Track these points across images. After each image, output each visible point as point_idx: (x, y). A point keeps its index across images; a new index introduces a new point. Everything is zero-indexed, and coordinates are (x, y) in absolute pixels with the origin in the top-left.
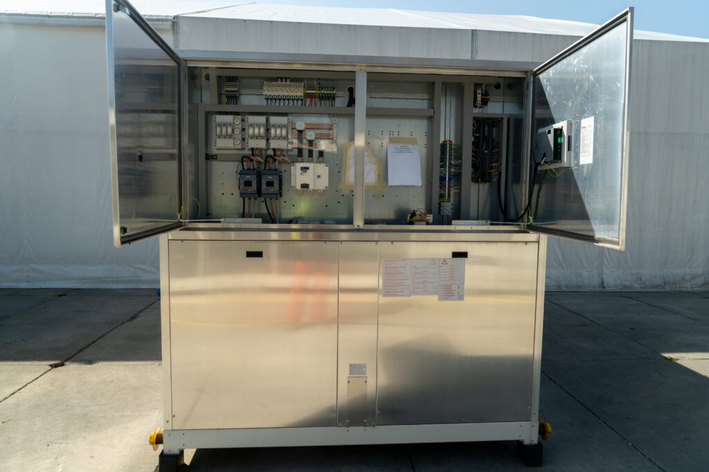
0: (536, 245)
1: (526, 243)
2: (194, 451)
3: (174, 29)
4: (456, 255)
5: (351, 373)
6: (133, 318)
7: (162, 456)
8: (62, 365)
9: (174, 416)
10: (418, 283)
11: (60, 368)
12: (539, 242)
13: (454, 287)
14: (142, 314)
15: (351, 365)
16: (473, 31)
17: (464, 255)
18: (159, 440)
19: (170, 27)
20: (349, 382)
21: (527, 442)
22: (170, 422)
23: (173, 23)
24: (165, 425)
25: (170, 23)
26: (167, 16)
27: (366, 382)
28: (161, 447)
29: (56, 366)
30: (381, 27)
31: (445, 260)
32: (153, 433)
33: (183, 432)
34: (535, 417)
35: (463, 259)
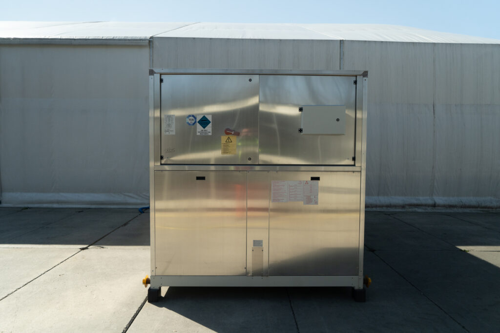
0: (359, 174)
1: (354, 172)
2: (168, 288)
3: (150, 45)
4: (313, 179)
5: (254, 246)
6: (125, 225)
7: (150, 290)
8: (86, 248)
9: (156, 268)
10: (292, 195)
11: (86, 250)
12: (361, 171)
13: (312, 197)
14: (130, 222)
15: (254, 241)
16: (341, 41)
17: (318, 179)
18: (147, 282)
19: (147, 44)
20: (253, 250)
21: (356, 288)
22: (154, 271)
23: (150, 41)
24: (151, 273)
25: (148, 41)
26: (146, 37)
27: (263, 250)
28: (149, 286)
29: (83, 249)
30: (281, 40)
31: (307, 182)
32: (145, 278)
33: (161, 277)
34: (361, 273)
35: (317, 181)
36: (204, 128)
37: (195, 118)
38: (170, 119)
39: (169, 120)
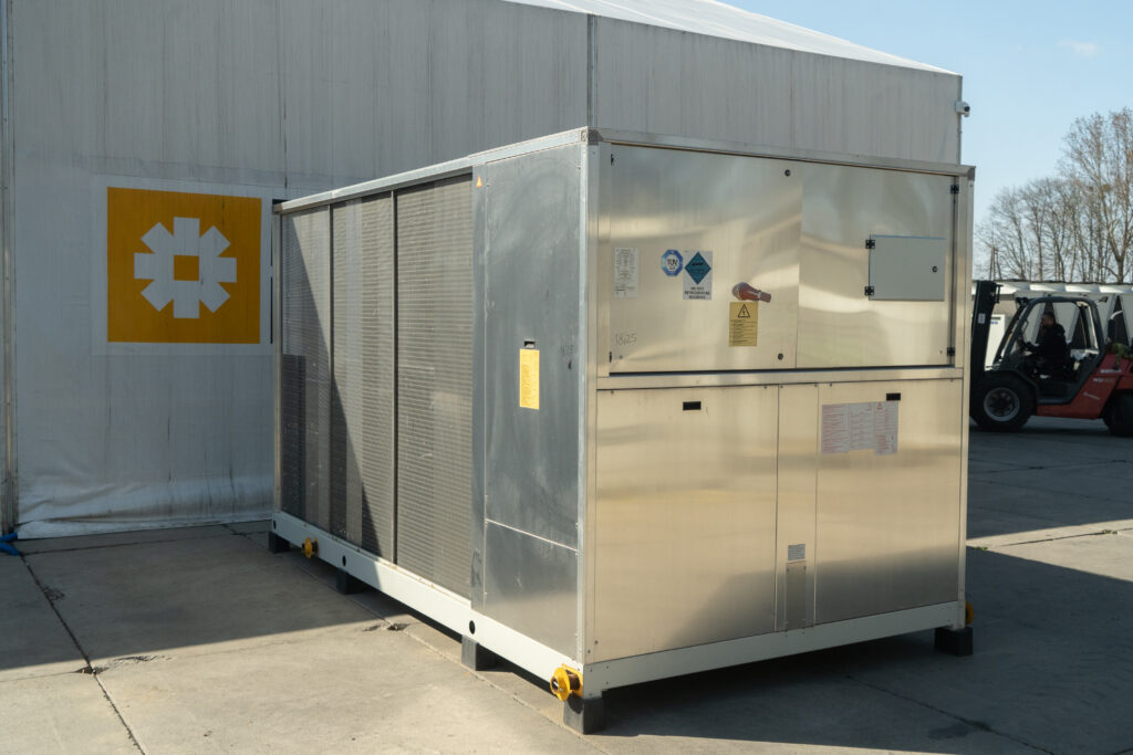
0: (961, 382)
1: (952, 379)
4: (890, 397)
5: (791, 558)
9: (596, 642)
10: (856, 435)
12: (963, 379)
13: (889, 438)
15: (790, 547)
16: (590, 17)
17: (898, 396)
20: (787, 570)
21: (955, 628)
22: (591, 653)
24: (586, 657)
27: (805, 568)
31: (880, 404)
33: (607, 664)
34: (961, 595)
35: (896, 402)
36: (698, 281)
37: (680, 258)
38: (629, 259)
39: (626, 261)
